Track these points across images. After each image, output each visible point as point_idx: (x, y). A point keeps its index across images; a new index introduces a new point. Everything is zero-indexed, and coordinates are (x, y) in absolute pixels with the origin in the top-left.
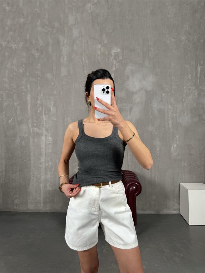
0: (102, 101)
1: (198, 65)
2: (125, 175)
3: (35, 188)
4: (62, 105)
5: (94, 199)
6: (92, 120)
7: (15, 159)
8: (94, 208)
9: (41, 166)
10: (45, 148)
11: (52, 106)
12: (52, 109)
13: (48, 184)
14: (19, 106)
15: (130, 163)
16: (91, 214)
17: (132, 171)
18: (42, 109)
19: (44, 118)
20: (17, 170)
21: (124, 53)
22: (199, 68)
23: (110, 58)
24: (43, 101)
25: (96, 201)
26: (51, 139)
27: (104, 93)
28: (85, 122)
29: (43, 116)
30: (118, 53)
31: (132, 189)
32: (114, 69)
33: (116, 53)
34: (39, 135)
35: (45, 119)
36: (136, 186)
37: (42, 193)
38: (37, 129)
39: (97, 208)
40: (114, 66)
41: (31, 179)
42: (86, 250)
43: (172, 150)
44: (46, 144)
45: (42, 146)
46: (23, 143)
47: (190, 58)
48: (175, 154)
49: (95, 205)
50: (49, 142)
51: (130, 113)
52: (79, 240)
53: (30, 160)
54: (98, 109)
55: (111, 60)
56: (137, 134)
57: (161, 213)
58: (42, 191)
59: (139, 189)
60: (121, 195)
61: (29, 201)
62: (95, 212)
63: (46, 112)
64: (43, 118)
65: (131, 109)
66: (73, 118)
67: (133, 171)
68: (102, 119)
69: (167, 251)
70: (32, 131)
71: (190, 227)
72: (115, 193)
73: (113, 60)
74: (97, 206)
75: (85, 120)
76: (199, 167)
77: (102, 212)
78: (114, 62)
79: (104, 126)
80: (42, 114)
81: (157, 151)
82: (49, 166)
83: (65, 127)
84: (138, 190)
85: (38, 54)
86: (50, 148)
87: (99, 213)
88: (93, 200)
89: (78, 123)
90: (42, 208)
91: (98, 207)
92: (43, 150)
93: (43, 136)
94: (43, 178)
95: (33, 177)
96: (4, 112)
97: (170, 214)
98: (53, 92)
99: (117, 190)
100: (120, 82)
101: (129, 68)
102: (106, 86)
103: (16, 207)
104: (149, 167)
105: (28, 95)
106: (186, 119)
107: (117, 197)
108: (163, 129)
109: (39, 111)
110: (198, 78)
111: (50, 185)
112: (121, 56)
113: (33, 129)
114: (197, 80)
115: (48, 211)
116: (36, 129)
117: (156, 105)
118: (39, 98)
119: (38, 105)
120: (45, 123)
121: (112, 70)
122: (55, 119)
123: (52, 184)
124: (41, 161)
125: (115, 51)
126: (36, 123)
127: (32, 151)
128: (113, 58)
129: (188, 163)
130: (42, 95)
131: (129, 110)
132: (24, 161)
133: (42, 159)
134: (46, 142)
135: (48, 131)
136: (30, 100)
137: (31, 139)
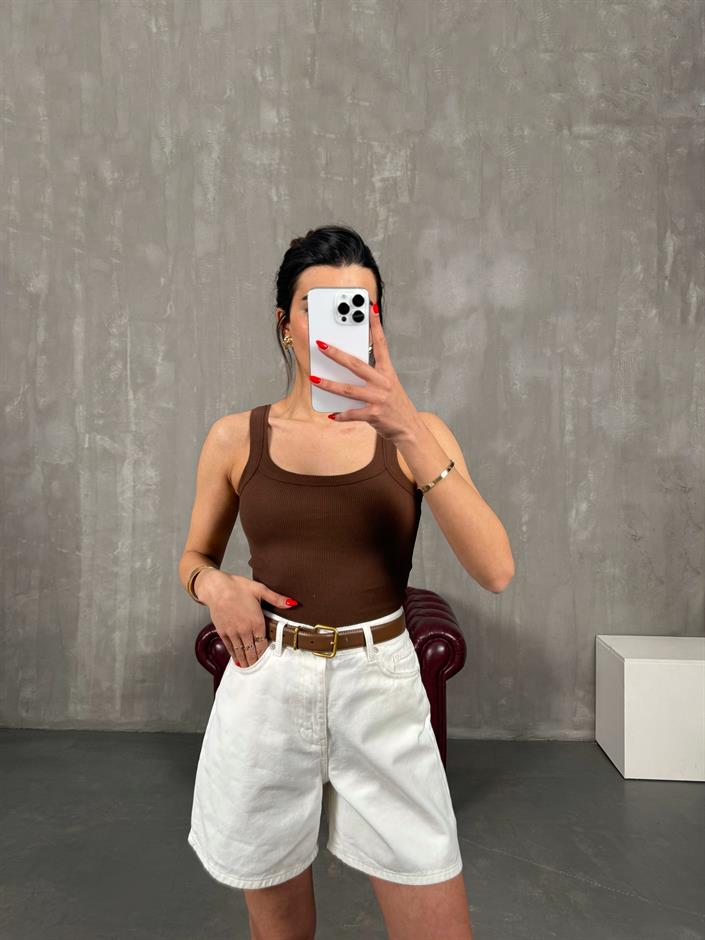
0: (337, 351)
1: (668, 234)
2: (411, 604)
3: (94, 645)
4: (195, 355)
5: (306, 698)
6: (300, 413)
7: (24, 541)
8: (308, 729)
9: (115, 569)
10: (131, 506)
11: (160, 358)
12: (162, 369)
13: (141, 635)
14: (44, 357)
15: (428, 565)
17: (433, 590)
18: (125, 368)
19: (132, 400)
20: (33, 583)
21: (417, 182)
22: (672, 244)
23: (367, 198)
24: (129, 340)
25: (315, 702)
26: (155, 476)
27: (344, 319)
29: (127, 394)
30: (395, 180)
31: (433, 656)
32: (380, 237)
33: (388, 179)
34: (114, 459)
35: (133, 405)
36: (448, 643)
37: (117, 665)
38: (107, 438)
40: (379, 225)
41: (81, 615)
42: (275, 884)
43: (572, 523)
44: (135, 494)
45: (120, 500)
46: (55, 485)
47: (639, 208)
48: (583, 535)
49: (313, 719)
50: (147, 484)
51: (433, 392)
53: (78, 548)
55: (371, 205)
57: (529, 736)
58: (120, 657)
59: (456, 655)
60: (405, 682)
61: (72, 690)
62: (312, 743)
63: (139, 381)
64: (127, 401)
65: (436, 377)
66: (233, 403)
67: (437, 593)
69: (548, 868)
70: (86, 446)
71: (628, 786)
72: (385, 675)
73: (378, 204)
74: (319, 721)
76: (662, 582)
77: (333, 744)
78: (382, 212)
80: (124, 385)
81: (521, 525)
82: (145, 570)
84: (454, 658)
85: (116, 175)
86: (151, 508)
87: (324, 747)
88: (305, 701)
90: (117, 716)
91: (322, 724)
92: (124, 514)
93: (126, 464)
94: (122, 612)
95: (87, 609)
97: (561, 739)
98: (165, 311)
99: (390, 664)
100: (402, 283)
101: (433, 234)
102: (352, 294)
103: (27, 711)
104: (501, 584)
105: (77, 320)
106: (620, 417)
108: (545, 448)
109: (113, 375)
110: (666, 277)
111: (147, 636)
112: (406, 193)
113: (90, 438)
114: (664, 285)
115: (140, 728)
116: (101, 439)
117: (522, 366)
118: (115, 330)
119: (112, 355)
120: (133, 419)
121: (375, 239)
122: (171, 406)
123: (155, 634)
124: (117, 551)
125: (386, 174)
126: (101, 416)
127: (86, 516)
128: (378, 199)
129: (625, 566)
130: (124, 321)
131: (428, 381)
132: (59, 549)
133: (120, 544)
134: (135, 486)
135: (143, 445)
136: (82, 335)
137: (82, 472)
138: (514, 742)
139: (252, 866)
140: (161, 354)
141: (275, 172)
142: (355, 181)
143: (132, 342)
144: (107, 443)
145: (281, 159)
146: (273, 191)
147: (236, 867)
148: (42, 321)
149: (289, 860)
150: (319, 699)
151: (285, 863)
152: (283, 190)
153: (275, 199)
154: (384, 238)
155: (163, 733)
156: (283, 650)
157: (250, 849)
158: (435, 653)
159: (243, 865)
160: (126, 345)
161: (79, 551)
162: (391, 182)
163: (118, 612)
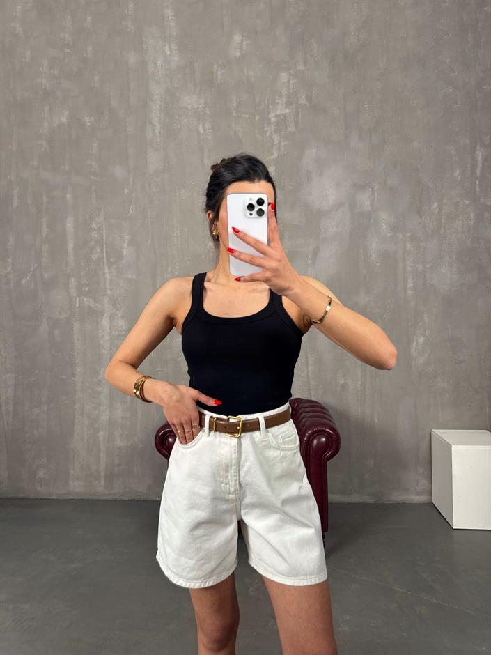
1: (478, 147)
2: (301, 410)
3: (86, 441)
4: (149, 242)
5: (225, 464)
7: (37, 371)
8: (227, 484)
9: (99, 389)
10: (109, 346)
11: (126, 244)
12: (127, 251)
13: (117, 433)
14: (47, 245)
15: (312, 383)
16: (217, 498)
17: (317, 401)
18: (102, 250)
19: (108, 273)
20: (43, 399)
21: (300, 116)
22: (480, 154)
23: (266, 129)
24: (104, 231)
25: (231, 465)
26: (124, 325)
27: (251, 214)
29: (104, 269)
30: (285, 116)
31: (317, 444)
32: (276, 155)
33: (280, 115)
34: (95, 315)
35: (108, 276)
36: (328, 436)
37: (102, 454)
38: (91, 300)
39: (232, 483)
40: (275, 148)
41: (76, 421)
42: (210, 585)
43: (414, 352)
44: (111, 337)
45: (101, 342)
46: (57, 332)
47: (457, 129)
48: (421, 360)
49: (229, 478)
50: (118, 331)
51: (314, 263)
53: (74, 375)
54: (237, 254)
55: (269, 134)
57: (385, 500)
58: (103, 449)
59: (334, 443)
60: (288, 453)
61: (71, 472)
62: (229, 493)
63: (112, 260)
64: (104, 274)
65: (316, 253)
68: (247, 278)
69: (401, 590)
70: (77, 305)
71: (456, 533)
73: (273, 133)
74: (234, 478)
76: (478, 392)
77: (243, 493)
78: (276, 138)
80: (102, 264)
84: (332, 446)
85: (93, 119)
87: (237, 496)
88: (224, 466)
90: (101, 489)
91: (236, 480)
92: (105, 352)
93: (104, 317)
94: (104, 418)
95: (80, 417)
96: (10, 260)
97: (407, 502)
98: (129, 212)
99: (278, 441)
100: (290, 187)
101: (311, 153)
102: (256, 197)
103: (41, 486)
105: (68, 219)
106: (446, 277)
107: (277, 457)
108: (393, 300)
109: (94, 257)
110: (477, 178)
111: (121, 434)
112: (293, 125)
113: (79, 300)
114: (475, 183)
115: (118, 497)
116: (87, 300)
117: (377, 243)
118: (94, 226)
119: (93, 243)
120: (108, 287)
121: (272, 157)
122: (134, 276)
123: (126, 433)
124: (101, 376)
125: (279, 112)
126: (87, 285)
127: (78, 353)
128: (273, 129)
129: (451, 382)
130: (101, 219)
131: (310, 256)
132: (60, 376)
133: (101, 372)
134: (111, 332)
135: (115, 304)
136: (72, 230)
137: (75, 324)
138: (375, 504)
139: (195, 573)
140: (127, 241)
141: (201, 113)
142: (257, 118)
143: (106, 233)
144: (91, 303)
145: (205, 103)
146: (201, 126)
147: (184, 574)
148: (45, 220)
149: (219, 570)
150: (233, 464)
151: (216, 572)
152: (207, 125)
153: (202, 131)
154: (277, 157)
155: (134, 500)
156: (210, 433)
157: (192, 562)
159: (188, 572)
160: (103, 235)
161: (74, 377)
162: (282, 117)
163: (102, 418)
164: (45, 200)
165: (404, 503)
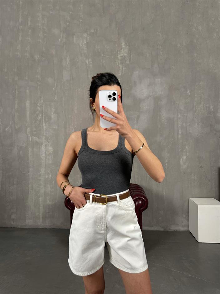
0: (108, 109)
2: (131, 188)
3: (34, 201)
4: (63, 112)
5: (100, 217)
6: (97, 129)
7: (12, 170)
8: (100, 226)
9: (40, 178)
10: (44, 159)
11: (53, 113)
12: (53, 116)
13: (48, 198)
14: (17, 113)
15: (136, 176)
16: (96, 233)
18: (42, 116)
19: (44, 126)
20: (15, 183)
21: (131, 57)
23: (116, 62)
24: (43, 107)
26: (52, 149)
27: (110, 100)
28: (88, 131)
29: (43, 124)
30: (125, 56)
32: (120, 74)
34: (39, 144)
35: (45, 127)
36: (143, 201)
37: (41, 208)
38: (37, 138)
39: (103, 226)
40: (120, 71)
41: (29, 193)
43: (181, 163)
44: (46, 155)
45: (41, 157)
46: (21, 152)
48: (185, 166)
49: (102, 223)
50: (49, 152)
51: (137, 122)
52: (84, 263)
53: (28, 172)
55: (117, 64)
56: (146, 145)
57: (168, 229)
58: (42, 205)
59: (145, 204)
60: (130, 212)
61: (27, 215)
62: (101, 230)
63: (46, 120)
64: (43, 126)
65: (138, 117)
66: (76, 126)
67: (139, 185)
68: (109, 129)
69: (174, 270)
70: (31, 140)
71: (200, 245)
72: (124, 210)
73: (120, 64)
74: (104, 224)
75: (89, 129)
76: (210, 181)
78: (121, 66)
79: (109, 135)
80: (42, 121)
81: (165, 163)
82: (49, 178)
83: (67, 137)
85: (39, 57)
86: (51, 159)
87: (105, 231)
89: (82, 132)
90: (41, 223)
92: (42, 161)
93: (43, 146)
94: (42, 191)
95: (31, 191)
98: (54, 99)
99: (126, 207)
100: (127, 88)
101: (136, 73)
102: (112, 92)
103: (13, 222)
104: (161, 180)
105: (27, 101)
106: (196, 129)
107: (125, 214)
108: (172, 139)
109: (39, 118)
111: (50, 199)
112: (128, 60)
113: (32, 138)
115: (48, 227)
116: (35, 138)
117: (165, 114)
118: (39, 104)
119: (38, 112)
120: (45, 132)
121: (119, 75)
122: (56, 128)
123: (52, 198)
124: (41, 172)
125: (122, 55)
126: (35, 131)
127: (31, 162)
128: (119, 62)
129: (198, 176)
130: (42, 101)
131: (136, 119)
132: (22, 172)
133: (41, 170)
134: (46, 152)
135: (48, 140)
136: (29, 106)
137: (29, 148)
138: (164, 231)
140: (53, 112)
141: (87, 55)
142: (112, 57)
144: (37, 139)
146: (87, 60)
148: (17, 102)
150: (103, 217)
152: (90, 60)
153: (88, 63)
154: (121, 75)
156: (92, 203)
158: (139, 203)
159: (82, 269)
160: (42, 109)
162: (123, 57)
163: (41, 191)
164: (17, 92)
165: (176, 231)
